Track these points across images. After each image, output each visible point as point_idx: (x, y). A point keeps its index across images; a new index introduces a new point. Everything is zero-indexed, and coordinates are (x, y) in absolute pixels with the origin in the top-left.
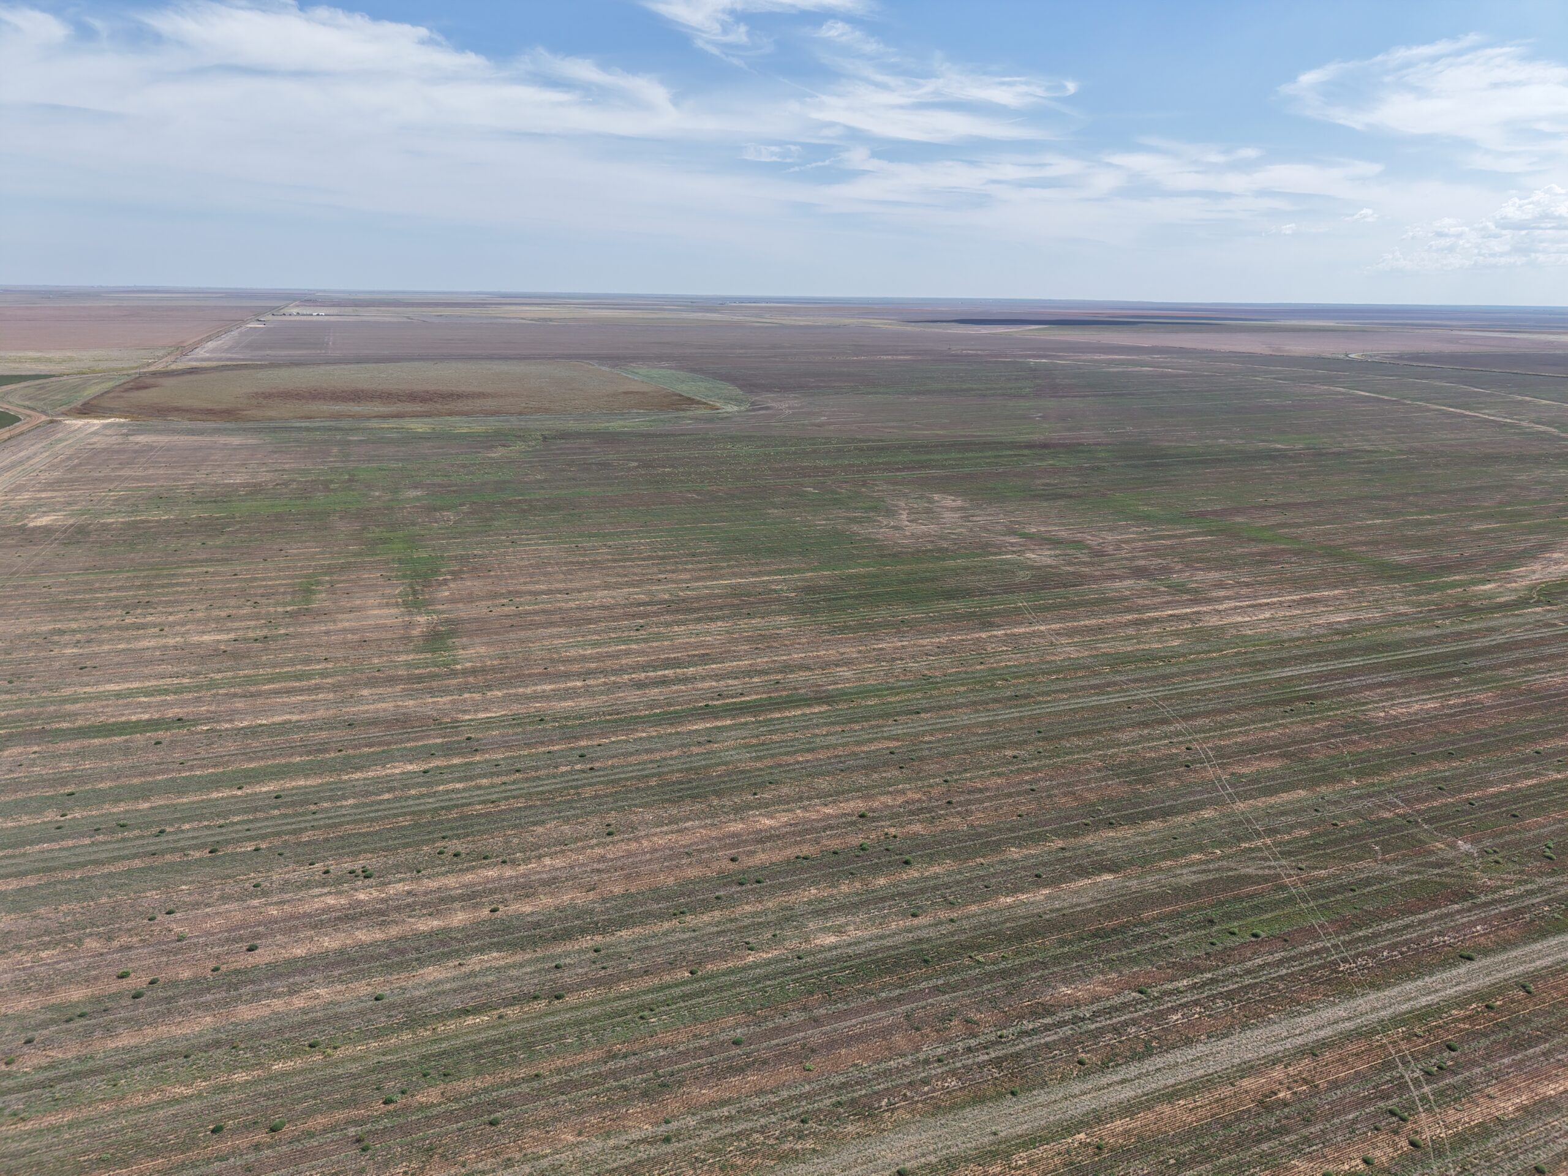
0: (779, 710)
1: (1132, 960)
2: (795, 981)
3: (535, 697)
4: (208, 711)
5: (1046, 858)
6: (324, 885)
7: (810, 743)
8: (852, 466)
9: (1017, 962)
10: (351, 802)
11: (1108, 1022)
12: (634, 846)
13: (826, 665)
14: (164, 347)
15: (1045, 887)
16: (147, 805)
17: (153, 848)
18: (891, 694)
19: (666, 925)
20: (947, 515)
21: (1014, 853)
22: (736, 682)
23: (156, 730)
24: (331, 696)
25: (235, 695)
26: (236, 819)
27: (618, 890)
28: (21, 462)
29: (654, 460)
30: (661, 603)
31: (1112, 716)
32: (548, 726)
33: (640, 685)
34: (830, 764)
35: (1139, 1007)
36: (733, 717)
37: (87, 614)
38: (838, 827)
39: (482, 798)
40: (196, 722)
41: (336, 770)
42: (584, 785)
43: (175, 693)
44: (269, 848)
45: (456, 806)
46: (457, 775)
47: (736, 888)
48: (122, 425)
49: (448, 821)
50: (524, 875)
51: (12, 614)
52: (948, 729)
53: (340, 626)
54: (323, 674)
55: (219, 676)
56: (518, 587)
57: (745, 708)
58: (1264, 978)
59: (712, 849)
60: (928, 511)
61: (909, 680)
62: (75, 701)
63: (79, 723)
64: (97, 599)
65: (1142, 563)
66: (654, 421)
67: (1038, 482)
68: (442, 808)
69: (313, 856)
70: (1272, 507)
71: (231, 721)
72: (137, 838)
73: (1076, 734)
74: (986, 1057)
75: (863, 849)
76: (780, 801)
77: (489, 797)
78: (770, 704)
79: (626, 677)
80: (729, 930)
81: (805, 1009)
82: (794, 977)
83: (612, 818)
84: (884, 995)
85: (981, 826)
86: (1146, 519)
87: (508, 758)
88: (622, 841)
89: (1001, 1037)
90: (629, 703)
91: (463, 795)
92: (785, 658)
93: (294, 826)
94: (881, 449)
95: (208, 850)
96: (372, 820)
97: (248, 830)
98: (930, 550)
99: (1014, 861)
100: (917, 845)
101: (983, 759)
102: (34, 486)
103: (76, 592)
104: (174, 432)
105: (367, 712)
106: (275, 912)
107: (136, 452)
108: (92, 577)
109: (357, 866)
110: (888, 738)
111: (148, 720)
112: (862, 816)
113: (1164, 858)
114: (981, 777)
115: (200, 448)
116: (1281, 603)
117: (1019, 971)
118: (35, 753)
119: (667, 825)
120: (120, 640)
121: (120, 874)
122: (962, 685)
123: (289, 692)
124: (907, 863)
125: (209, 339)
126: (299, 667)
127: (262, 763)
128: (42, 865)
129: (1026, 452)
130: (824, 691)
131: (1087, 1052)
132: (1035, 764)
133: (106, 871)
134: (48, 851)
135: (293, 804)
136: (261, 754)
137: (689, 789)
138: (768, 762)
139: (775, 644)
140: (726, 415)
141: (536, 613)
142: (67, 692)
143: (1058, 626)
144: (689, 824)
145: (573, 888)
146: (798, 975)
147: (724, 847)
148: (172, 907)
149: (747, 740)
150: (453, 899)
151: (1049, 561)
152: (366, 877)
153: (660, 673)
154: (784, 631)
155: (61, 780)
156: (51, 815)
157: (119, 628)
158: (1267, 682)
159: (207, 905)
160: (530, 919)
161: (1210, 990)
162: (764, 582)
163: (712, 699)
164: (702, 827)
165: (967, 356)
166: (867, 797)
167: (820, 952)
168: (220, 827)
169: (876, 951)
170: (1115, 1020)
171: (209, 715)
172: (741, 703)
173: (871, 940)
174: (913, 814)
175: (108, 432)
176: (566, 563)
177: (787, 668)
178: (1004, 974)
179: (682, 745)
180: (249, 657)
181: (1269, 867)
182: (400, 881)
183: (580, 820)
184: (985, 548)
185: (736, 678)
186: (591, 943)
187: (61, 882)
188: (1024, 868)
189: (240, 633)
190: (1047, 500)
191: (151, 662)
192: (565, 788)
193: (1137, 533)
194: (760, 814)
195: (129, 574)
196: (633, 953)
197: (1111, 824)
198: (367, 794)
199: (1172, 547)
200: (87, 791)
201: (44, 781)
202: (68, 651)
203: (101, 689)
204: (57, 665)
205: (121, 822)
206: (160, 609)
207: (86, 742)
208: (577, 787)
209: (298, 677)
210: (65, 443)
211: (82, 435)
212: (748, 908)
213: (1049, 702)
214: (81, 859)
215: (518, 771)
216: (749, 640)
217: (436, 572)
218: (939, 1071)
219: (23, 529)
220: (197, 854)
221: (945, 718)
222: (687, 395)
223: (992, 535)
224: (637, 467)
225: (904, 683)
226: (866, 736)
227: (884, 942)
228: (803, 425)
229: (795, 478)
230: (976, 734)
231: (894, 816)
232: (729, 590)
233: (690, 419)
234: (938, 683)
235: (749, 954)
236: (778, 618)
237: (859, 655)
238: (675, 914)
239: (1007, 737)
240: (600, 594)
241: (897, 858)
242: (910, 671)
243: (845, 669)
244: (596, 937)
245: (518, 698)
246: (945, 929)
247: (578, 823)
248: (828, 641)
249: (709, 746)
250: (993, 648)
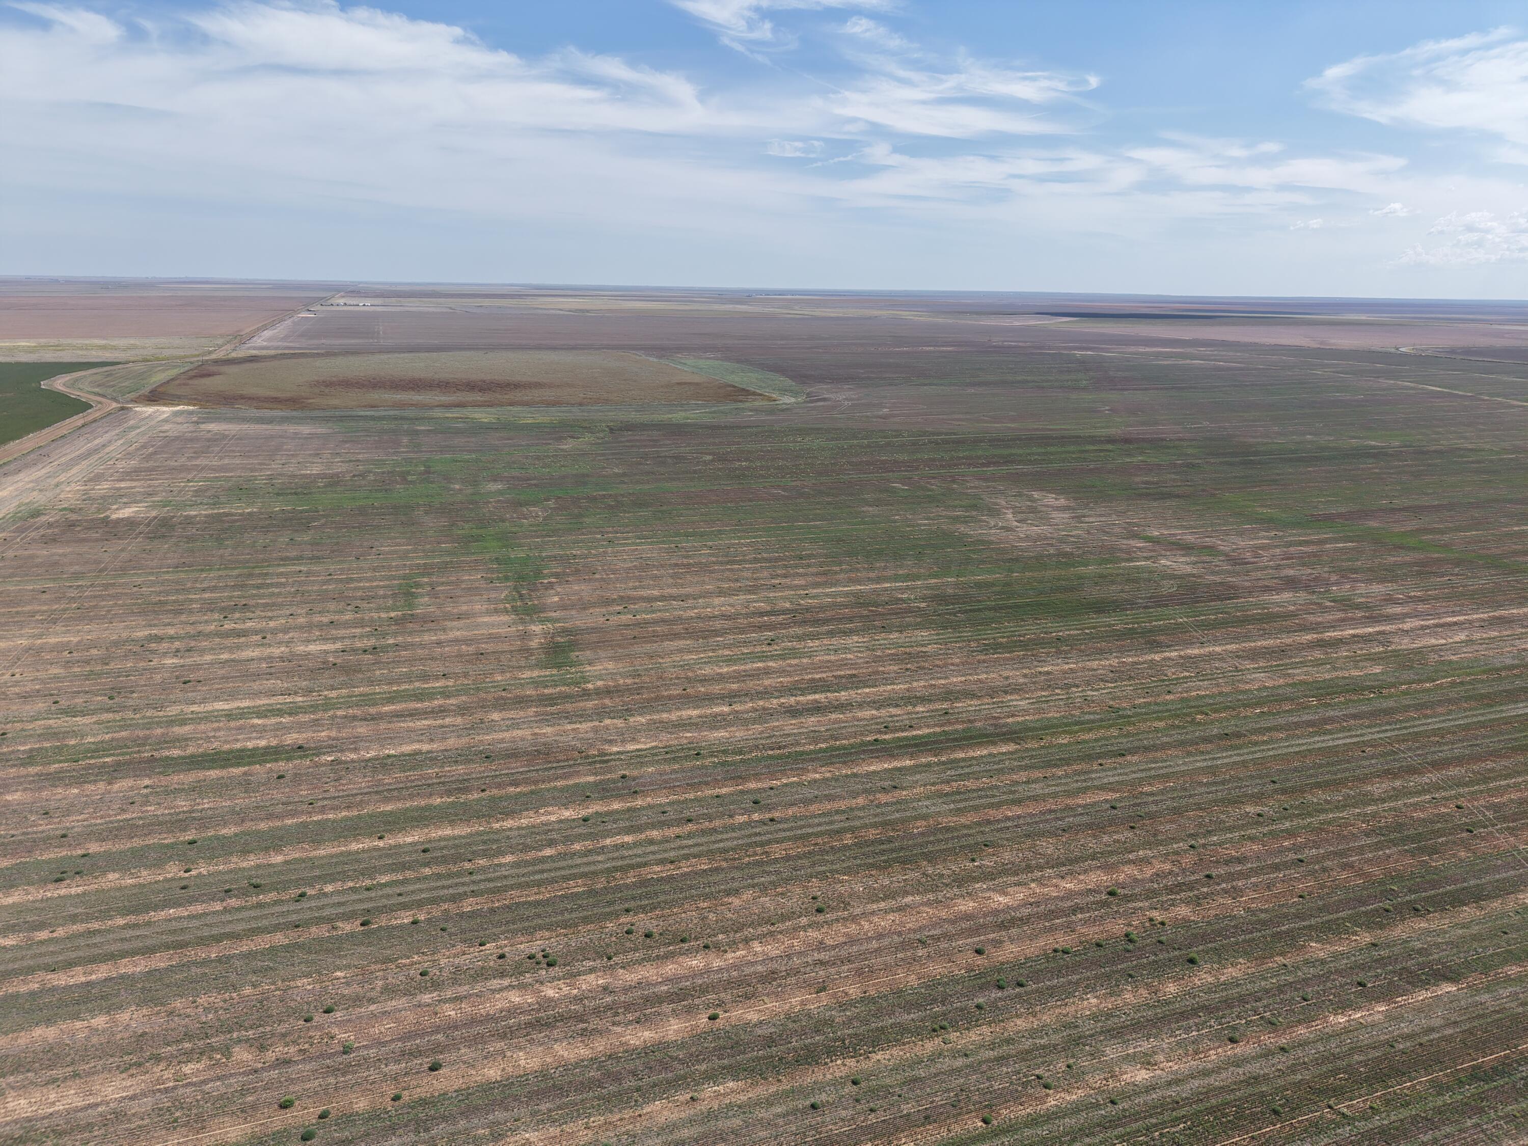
0: (961, 748)
3: (682, 725)
4: (329, 737)
5: (1359, 958)
6: (502, 975)
7: (1012, 792)
8: (934, 460)
9: (1393, 1118)
10: (509, 859)
12: (853, 928)
13: (993, 692)
14: (222, 336)
15: (1378, 1000)
16: (279, 859)
17: (294, 917)
18: (1083, 730)
19: (929, 1046)
20: (1055, 514)
21: (1317, 950)
22: (900, 711)
23: (276, 760)
24: (459, 720)
25: (354, 718)
26: (384, 879)
27: (854, 991)
28: (96, 451)
29: (728, 453)
30: (784, 612)
31: (1348, 762)
32: (707, 762)
33: (793, 712)
34: (1047, 821)
36: (912, 756)
37: (183, 618)
38: (1088, 908)
39: (659, 857)
40: (318, 750)
41: (484, 816)
42: (769, 842)
43: (290, 714)
44: (429, 920)
45: (632, 867)
46: (622, 824)
47: (996, 994)
48: (191, 413)
49: (627, 886)
50: (735, 967)
51: (104, 617)
52: (1166, 777)
53: (452, 635)
54: (445, 693)
55: (333, 694)
56: (630, 593)
57: (921, 744)
59: (948, 936)
60: (1033, 510)
61: (1095, 713)
62: (183, 722)
63: (190, 750)
64: (191, 600)
65: (1291, 572)
66: (714, 412)
67: (1137, 479)
68: (616, 869)
69: (481, 933)
70: (1400, 510)
71: (356, 750)
72: (276, 903)
73: (1318, 785)
75: (1131, 941)
76: (1005, 870)
77: (666, 855)
78: (948, 740)
79: (775, 701)
80: (1009, 1056)
83: (815, 888)
85: (1262, 911)
86: (1269, 523)
87: (673, 803)
88: (837, 920)
90: (788, 735)
91: (635, 851)
92: (943, 682)
93: (451, 891)
94: (958, 442)
95: (358, 922)
96: (539, 884)
97: (400, 895)
98: (1054, 555)
99: (1323, 962)
100: (1195, 936)
101: (1223, 817)
102: (112, 476)
103: (168, 593)
104: (245, 420)
105: (502, 741)
106: (453, 1013)
107: (209, 440)
108: (183, 575)
109: (536, 946)
110: (1102, 788)
111: (267, 748)
112: (1112, 894)
113: (1505, 962)
114: (1231, 841)
115: (272, 437)
116: (1470, 622)
118: (146, 787)
119: (883, 900)
120: (224, 648)
121: (262, 954)
122: (1160, 719)
123: (413, 714)
124: (1192, 961)
125: (265, 328)
126: (417, 684)
127: (400, 805)
128: (171, 938)
129: (1110, 447)
130: (1004, 726)
132: (1288, 824)
133: (245, 948)
134: (175, 919)
135: (444, 860)
136: (395, 793)
137: (893, 850)
138: (971, 818)
139: (927, 665)
140: (785, 407)
141: (655, 622)
142: (173, 710)
143: (1234, 646)
144: (908, 899)
145: (798, 987)
147: (962, 933)
148: (329, 1002)
149: (938, 787)
150: (659, 999)
151: (1189, 569)
152: (550, 965)
154: (929, 649)
155: (180, 823)
156: (173, 870)
157: (218, 634)
158: (1507, 721)
159: (372, 1001)
160: (760, 1032)
162: (886, 589)
163: (880, 732)
164: (923, 904)
165: (1009, 347)
166: (1108, 868)
167: (1137, 1094)
168: (368, 889)
169: (1207, 1096)
171: (330, 742)
172: (915, 737)
173: (1193, 1077)
174: (1172, 892)
175: (179, 420)
176: (671, 567)
177: (949, 695)
179: (865, 791)
180: (360, 671)
182: (592, 970)
183: (779, 890)
184: (1112, 553)
185: (897, 706)
186: (844, 1071)
187: (195, 963)
188: (1338, 972)
189: (347, 642)
190: (1155, 500)
191: (258, 676)
192: (749, 845)
194: (989, 889)
195: (220, 573)
196: (901, 1087)
197: (1417, 910)
198: (526, 848)
199: (1314, 555)
200: (210, 838)
201: (161, 824)
202: (169, 661)
203: (209, 707)
204: (158, 678)
205: (254, 881)
206: (258, 613)
207: (201, 774)
208: (762, 844)
209: (419, 696)
210: (138, 431)
211: (153, 423)
212: (1021, 1023)
213: (1264, 742)
214: (215, 931)
215: (689, 821)
216: (895, 658)
217: (538, 574)
219: (106, 521)
220: (346, 927)
221: (1156, 762)
222: (741, 386)
223: (1114, 539)
224: (713, 461)
225: (1092, 717)
226: (1075, 785)
227: (1214, 1081)
228: (867, 417)
229: (878, 472)
230: (1201, 784)
231: (1150, 894)
232: (852, 599)
233: (751, 411)
234: (1129, 716)
235: (1047, 1095)
236: (916, 632)
237: (1026, 680)
238: (934, 1030)
239: (1240, 787)
240: (717, 601)
241: (1177, 953)
242: (1093, 701)
243: (1017, 697)
244: (848, 1062)
245: (665, 726)
246: (1281, 1061)
247: (778, 894)
248: (984, 661)
249: (897, 793)
250: (1174, 674)
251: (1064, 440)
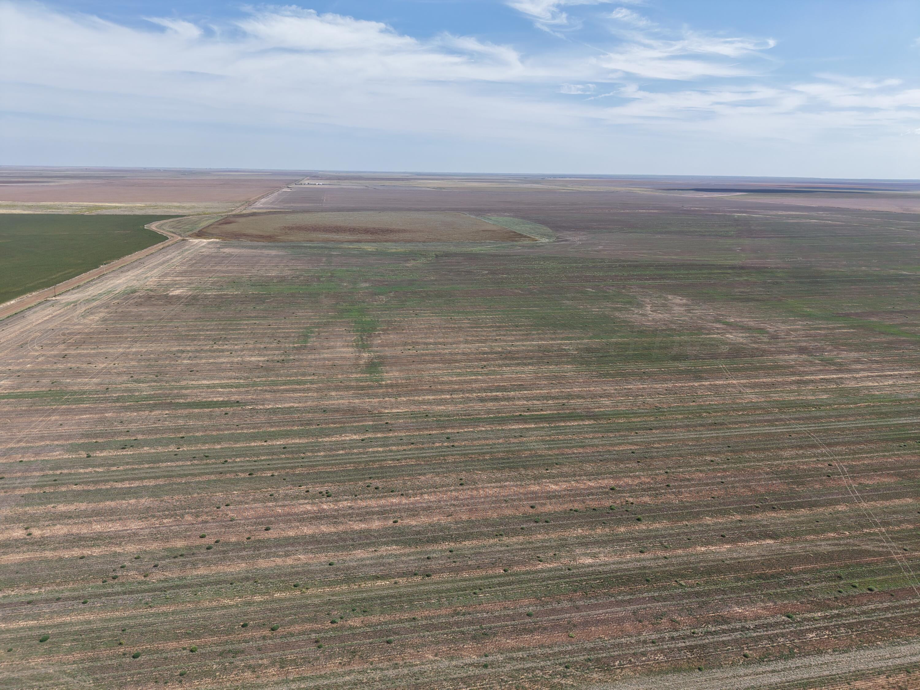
0: (564, 421)
1: (784, 596)
2: (566, 583)
3: (423, 402)
4: (252, 398)
5: (729, 526)
6: (306, 499)
7: (582, 442)
8: (617, 276)
9: (706, 588)
10: (322, 454)
11: (765, 633)
12: (475, 493)
13: (594, 396)
14: (240, 202)
15: (727, 543)
16: (219, 447)
17: (221, 470)
18: (635, 417)
19: (491, 541)
20: (676, 308)
21: (708, 520)
22: (538, 403)
23: (226, 407)
24: (315, 394)
25: (266, 391)
26: (263, 458)
27: (464, 517)
28: (167, 261)
29: (498, 270)
30: (496, 353)
31: (778, 440)
32: (430, 419)
33: (482, 400)
34: (594, 456)
35: (787, 626)
36: (536, 423)
37: (195, 342)
38: (597, 494)
39: (392, 457)
40: (246, 404)
41: (315, 435)
42: (448, 455)
43: (236, 388)
44: (278, 475)
45: (378, 461)
46: (379, 443)
47: (532, 524)
48: (217, 243)
49: (373, 468)
50: (412, 504)
51: (159, 340)
52: (669, 441)
53: (322, 356)
54: (312, 382)
55: (259, 380)
56: (418, 340)
57: (543, 418)
58: (875, 618)
59: (520, 500)
60: (664, 305)
61: (646, 409)
62: (187, 388)
63: (189, 400)
64: (201, 335)
65: (804, 344)
66: (498, 247)
67: (736, 290)
68: (370, 461)
69: (301, 482)
70: (898, 312)
71: (263, 404)
72: (213, 464)
73: (754, 450)
74: (683, 645)
75: (612, 509)
76: (562, 475)
77: (396, 457)
78: (559, 417)
79: (475, 394)
80: (528, 548)
81: (571, 600)
82: (565, 580)
83: (463, 475)
84: (620, 598)
85: (688, 502)
86: (809, 316)
87: (407, 436)
88: (468, 489)
89: (693, 633)
90: (476, 410)
91: (382, 455)
92: (569, 390)
93: (292, 465)
94: (636, 266)
95: (248, 474)
96: (333, 465)
97: (269, 464)
98: (664, 330)
99: (708, 525)
100: (646, 510)
101: (691, 460)
102: (173, 274)
103: (190, 331)
104: (243, 247)
105: (333, 404)
106: (280, 511)
107: (223, 257)
108: (199, 323)
109: (324, 489)
110: (631, 443)
111: (222, 401)
112: (612, 489)
113: (809, 534)
114: (689, 471)
115: (255, 256)
116: (901, 375)
117: (708, 594)
118: (166, 414)
119: (494, 482)
120: (212, 357)
121: (204, 482)
122: (681, 414)
123: (294, 391)
124: (639, 520)
125: (263, 197)
126: (299, 378)
127: (278, 429)
128: (167, 474)
129: (730, 271)
130: (592, 412)
131: (750, 650)
132: (725, 466)
133: (197, 480)
134: (170, 467)
135: (292, 452)
136: (277, 424)
137: (508, 463)
138: (556, 452)
139: (563, 382)
140: (541, 244)
141: (427, 355)
142: (183, 383)
143: (745, 381)
144: (507, 483)
145: (439, 513)
146: (568, 580)
147: (527, 499)
148: (229, 502)
149: (544, 437)
150: (373, 513)
151: (741, 340)
152: (327, 496)
153: (494, 394)
154: (568, 374)
155: (178, 430)
156: (172, 448)
157: (210, 351)
158: (888, 426)
159: (246, 503)
160: (414, 529)
161: (837, 621)
162: (558, 344)
163: (524, 411)
164: (514, 486)
165: (693, 211)
166: (616, 478)
167: (582, 567)
168: (255, 461)
169: (616, 571)
170: (769, 632)
171: (252, 401)
172: (541, 415)
173: (613, 564)
174: (645, 491)
175: (210, 246)
176: (445, 328)
177: (570, 396)
178: (697, 594)
179: (505, 437)
180: (274, 370)
181: (883, 547)
182: (346, 500)
183: (445, 475)
184: (700, 330)
185: (539, 400)
186: (448, 547)
187: (175, 484)
188: (714, 530)
189: (271, 357)
190: (742, 302)
191: (225, 370)
192: (438, 456)
193: (802, 325)
194: (549, 482)
195: (216, 322)
196: (471, 555)
197: (774, 508)
198: (331, 450)
199: (825, 335)
200: (190, 437)
201: (170, 429)
202: (185, 362)
203: (200, 383)
204: (179, 369)
205: (206, 455)
206: (231, 342)
207: (191, 411)
208: (444, 456)
209: (298, 383)
210: (189, 252)
211: (197, 248)
212: (539, 536)
213: (735, 428)
214: (186, 472)
215: (413, 444)
216: (547, 378)
217: (375, 329)
218: (653, 649)
219: (166, 296)
220: (242, 475)
221: (668, 434)
222: (519, 233)
223: (705, 322)
224: (487, 274)
225: (643, 411)
226: (618, 441)
227: (622, 566)
228: (588, 251)
229: (581, 282)
230: (687, 445)
231: (632, 491)
232: (537, 348)
233: (520, 246)
234: (664, 412)
235: (539, 564)
236: (566, 366)
237: (615, 392)
238: (496, 535)
239: (708, 448)
240: (462, 346)
241: (633, 516)
242: (648, 404)
243: (606, 399)
244: (451, 544)
245: (414, 403)
246: (661, 562)
247: (444, 476)
248: (596, 381)
249: (521, 439)
250: (701, 393)
251: (702, 266)
